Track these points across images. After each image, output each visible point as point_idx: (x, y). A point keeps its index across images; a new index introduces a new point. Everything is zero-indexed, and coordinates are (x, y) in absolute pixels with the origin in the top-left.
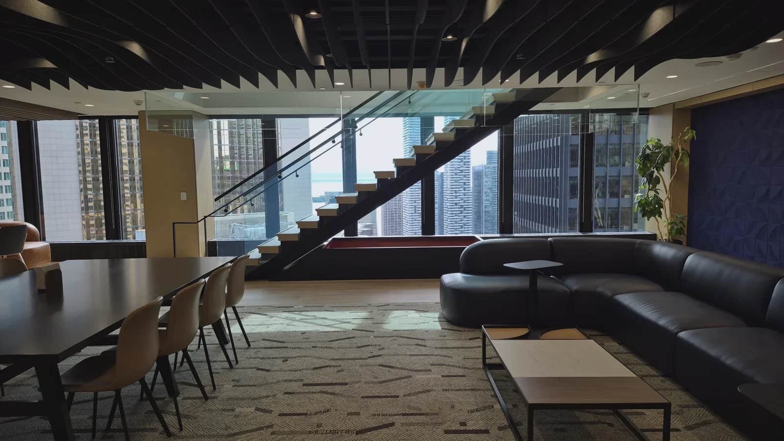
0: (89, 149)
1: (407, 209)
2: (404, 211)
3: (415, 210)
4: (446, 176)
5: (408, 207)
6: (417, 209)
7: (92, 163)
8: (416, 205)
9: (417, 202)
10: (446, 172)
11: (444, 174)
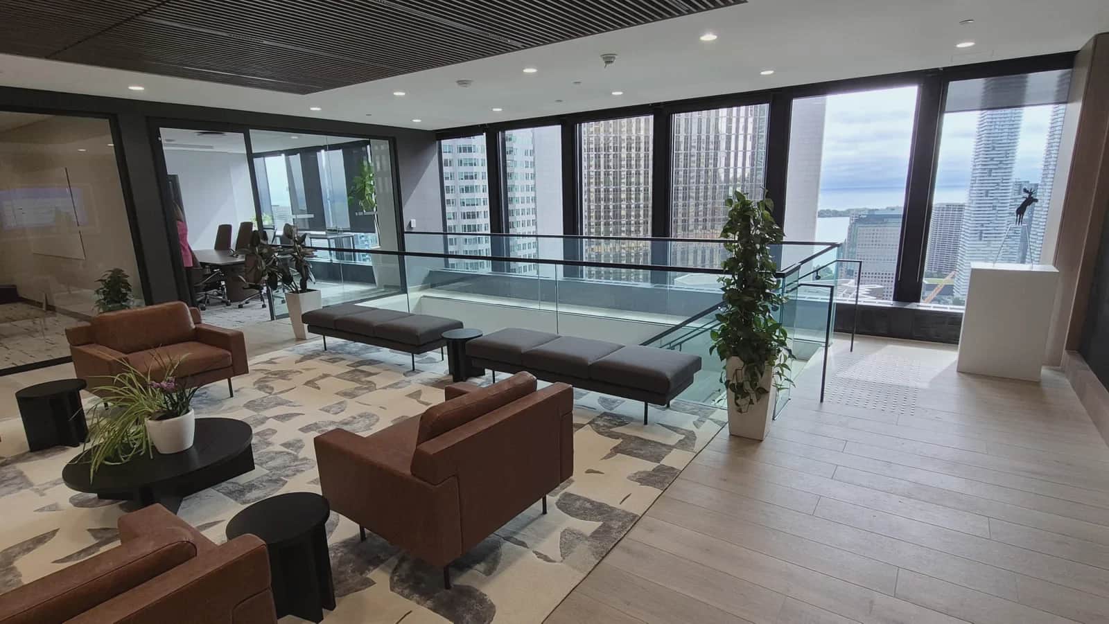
0: (594, 196)
1: (968, 235)
2: (962, 236)
3: (981, 237)
4: (1041, 190)
5: (969, 231)
6: (984, 235)
7: (596, 208)
8: (982, 230)
9: (985, 225)
10: (1043, 183)
11: (1039, 187)
